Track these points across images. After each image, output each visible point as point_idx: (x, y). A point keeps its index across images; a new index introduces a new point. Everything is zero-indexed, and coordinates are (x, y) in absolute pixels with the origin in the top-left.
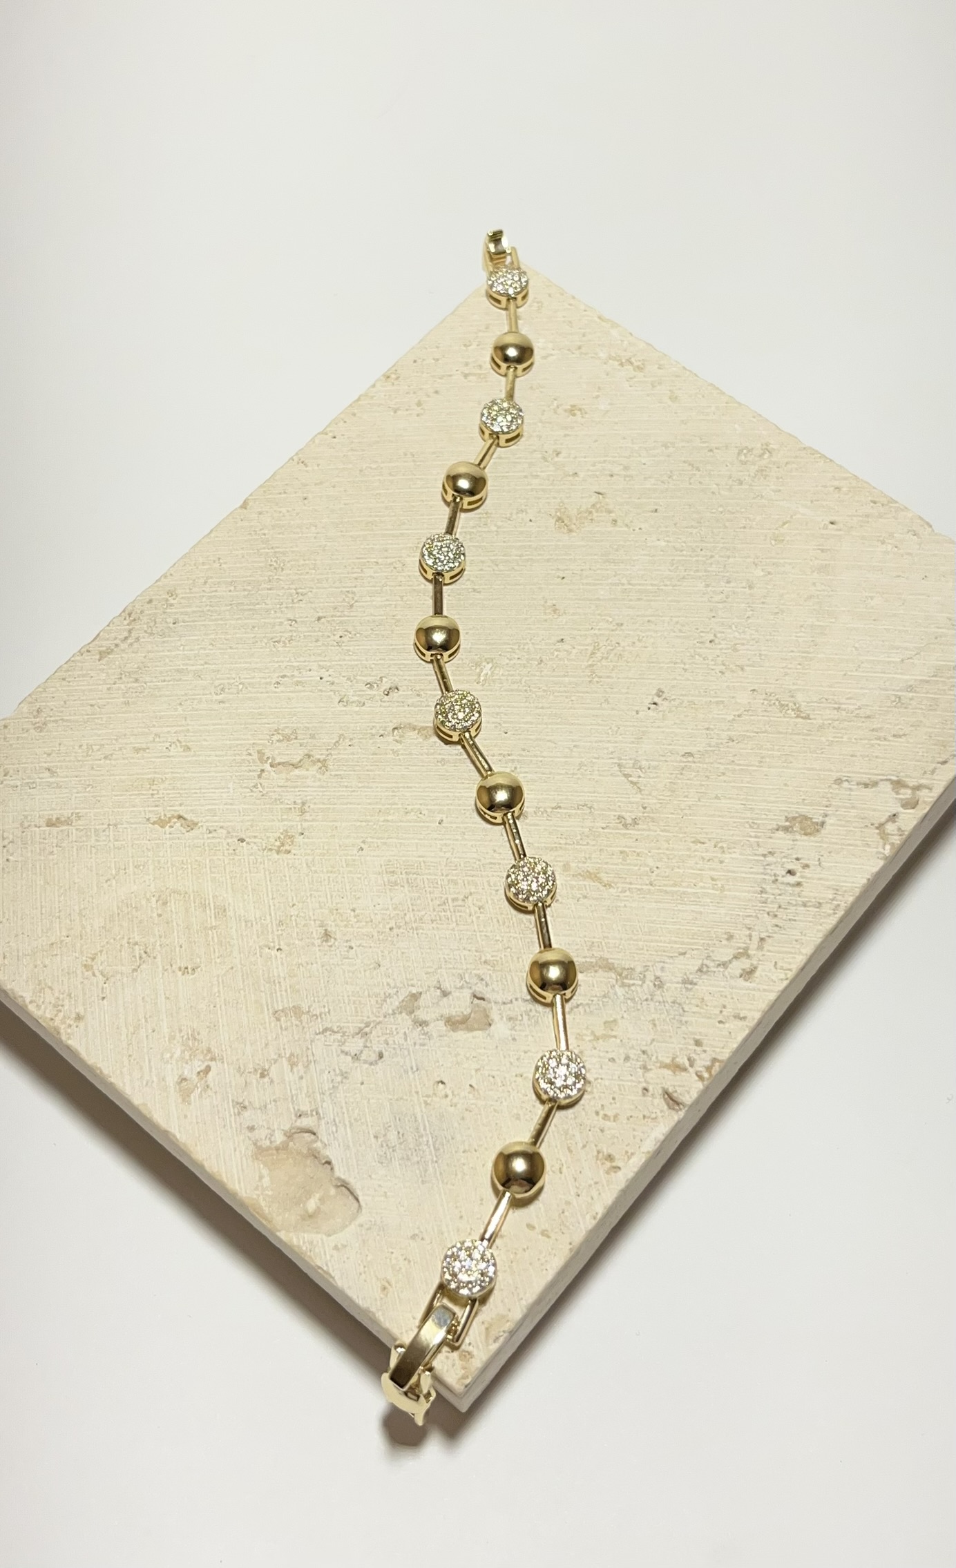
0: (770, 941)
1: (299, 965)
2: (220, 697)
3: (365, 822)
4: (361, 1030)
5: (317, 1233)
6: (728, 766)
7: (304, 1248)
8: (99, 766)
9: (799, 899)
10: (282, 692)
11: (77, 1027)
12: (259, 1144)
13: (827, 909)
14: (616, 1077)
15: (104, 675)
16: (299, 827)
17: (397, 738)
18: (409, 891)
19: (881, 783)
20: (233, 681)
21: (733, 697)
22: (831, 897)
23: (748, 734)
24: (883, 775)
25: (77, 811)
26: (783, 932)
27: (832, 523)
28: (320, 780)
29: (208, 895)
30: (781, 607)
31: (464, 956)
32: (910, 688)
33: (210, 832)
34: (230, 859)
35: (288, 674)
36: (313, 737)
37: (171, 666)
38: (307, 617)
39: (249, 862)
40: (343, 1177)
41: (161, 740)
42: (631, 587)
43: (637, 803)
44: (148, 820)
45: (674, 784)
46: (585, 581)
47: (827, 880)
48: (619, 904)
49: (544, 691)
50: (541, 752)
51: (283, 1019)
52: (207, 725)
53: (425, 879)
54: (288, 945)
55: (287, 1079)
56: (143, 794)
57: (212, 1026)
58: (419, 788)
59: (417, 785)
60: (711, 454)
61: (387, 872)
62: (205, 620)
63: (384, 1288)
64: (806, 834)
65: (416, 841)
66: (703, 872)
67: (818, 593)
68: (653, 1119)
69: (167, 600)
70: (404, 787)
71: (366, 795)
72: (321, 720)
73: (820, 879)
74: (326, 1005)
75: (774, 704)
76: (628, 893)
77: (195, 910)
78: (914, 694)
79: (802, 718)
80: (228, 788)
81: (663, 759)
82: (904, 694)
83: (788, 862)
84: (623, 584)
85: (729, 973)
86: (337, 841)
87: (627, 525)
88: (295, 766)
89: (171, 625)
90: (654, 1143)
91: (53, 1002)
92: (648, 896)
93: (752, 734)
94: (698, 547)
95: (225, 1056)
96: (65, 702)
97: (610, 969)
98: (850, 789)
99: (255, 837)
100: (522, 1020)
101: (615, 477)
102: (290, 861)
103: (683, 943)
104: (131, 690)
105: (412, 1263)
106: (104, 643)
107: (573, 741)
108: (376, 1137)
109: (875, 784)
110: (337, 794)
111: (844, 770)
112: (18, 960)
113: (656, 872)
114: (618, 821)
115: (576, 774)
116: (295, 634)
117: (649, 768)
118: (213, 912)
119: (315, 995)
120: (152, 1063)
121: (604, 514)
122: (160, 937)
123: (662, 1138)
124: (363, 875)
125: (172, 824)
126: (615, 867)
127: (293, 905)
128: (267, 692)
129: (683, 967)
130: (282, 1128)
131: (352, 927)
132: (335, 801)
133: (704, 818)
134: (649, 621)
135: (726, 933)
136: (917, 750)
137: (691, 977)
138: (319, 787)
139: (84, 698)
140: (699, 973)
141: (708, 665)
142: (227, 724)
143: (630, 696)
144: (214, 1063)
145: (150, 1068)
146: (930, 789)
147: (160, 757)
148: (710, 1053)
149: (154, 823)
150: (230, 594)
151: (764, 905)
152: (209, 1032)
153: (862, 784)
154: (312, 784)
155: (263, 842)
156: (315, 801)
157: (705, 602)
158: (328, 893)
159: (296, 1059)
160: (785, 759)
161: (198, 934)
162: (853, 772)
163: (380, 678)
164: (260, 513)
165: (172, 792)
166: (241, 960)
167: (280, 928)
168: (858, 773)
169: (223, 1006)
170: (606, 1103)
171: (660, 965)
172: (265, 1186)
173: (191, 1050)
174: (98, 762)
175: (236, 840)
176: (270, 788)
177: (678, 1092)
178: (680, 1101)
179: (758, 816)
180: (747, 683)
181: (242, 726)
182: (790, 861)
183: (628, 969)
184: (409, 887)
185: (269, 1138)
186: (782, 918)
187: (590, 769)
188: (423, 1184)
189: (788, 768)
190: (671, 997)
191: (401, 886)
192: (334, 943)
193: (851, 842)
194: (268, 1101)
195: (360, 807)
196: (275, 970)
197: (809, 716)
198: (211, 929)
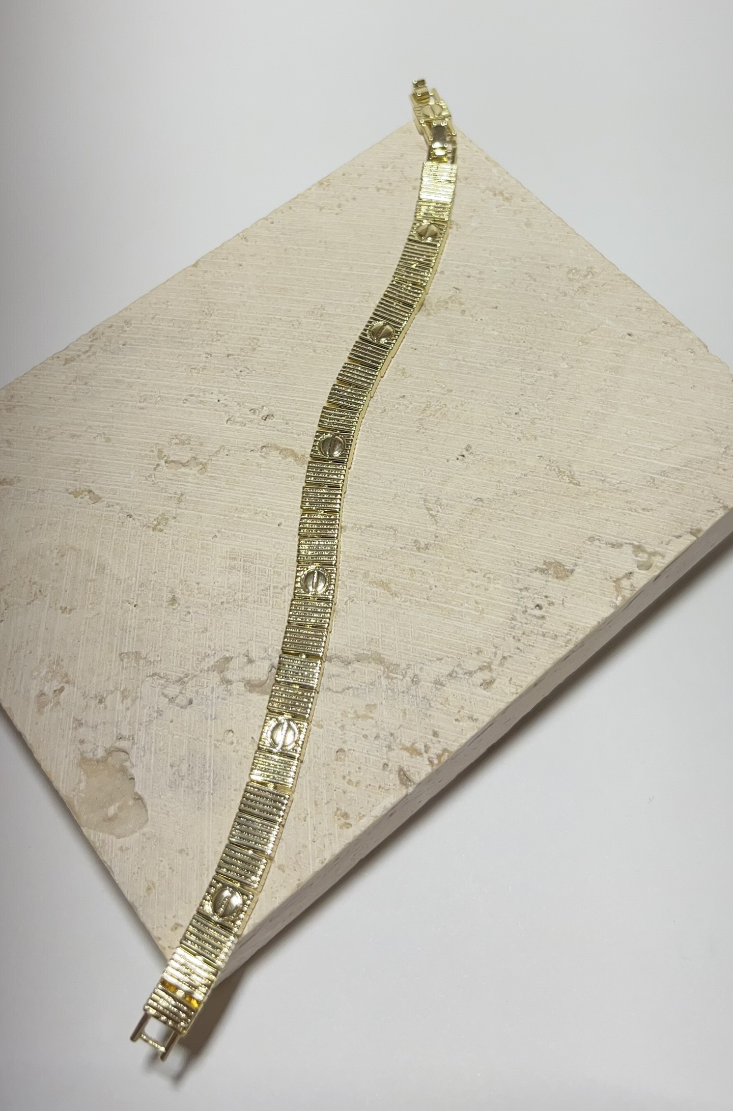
0: (510, 660)
1: (148, 620)
2: (142, 405)
3: (224, 515)
4: (181, 679)
5: (111, 833)
6: (509, 514)
7: (98, 845)
8: (43, 444)
9: (541, 629)
10: (188, 407)
12: (84, 755)
13: (561, 641)
14: (366, 751)
15: (64, 377)
16: (174, 512)
17: (263, 454)
18: (243, 575)
19: (625, 545)
20: (154, 394)
21: (523, 460)
22: (566, 632)
23: (529, 490)
24: (628, 539)
25: (20, 476)
26: (523, 655)
27: (629, 335)
28: (198, 478)
29: (96, 553)
30: (576, 394)
31: (272, 633)
32: (663, 473)
33: (109, 507)
34: (118, 529)
35: (196, 394)
36: (201, 445)
37: (113, 376)
38: (220, 353)
39: (131, 534)
40: (140, 793)
41: (92, 431)
42: (464, 363)
43: (432, 532)
44: (67, 490)
45: (464, 521)
46: (431, 354)
47: (566, 618)
48: (399, 611)
49: (381, 434)
50: (368, 481)
51: (126, 660)
52: (127, 425)
53: (257, 568)
54: (143, 603)
55: (117, 708)
56: (68, 470)
57: (73, 656)
58: (270, 495)
59: (269, 493)
60: (547, 270)
61: (230, 558)
62: (146, 346)
63: (149, 889)
64: (557, 578)
65: (258, 537)
66: (470, 596)
67: (607, 387)
68: (387, 790)
69: (123, 327)
70: (259, 493)
71: (230, 495)
72: (210, 432)
73: (561, 616)
74: (160, 655)
75: (554, 469)
76: (408, 603)
77: (83, 564)
78: (666, 479)
79: (574, 484)
80: (131, 475)
81: (460, 500)
82: (658, 477)
83: (538, 598)
84: (459, 360)
85: (473, 681)
86: (199, 527)
87: (472, 316)
88: (184, 465)
89: (121, 346)
90: (383, 810)
92: (423, 608)
93: (532, 491)
94: (522, 339)
95: (76, 681)
96: (32, 393)
97: (381, 662)
98: (600, 547)
99: (140, 515)
101: (471, 278)
102: (160, 538)
103: (441, 650)
104: (80, 390)
105: (175, 872)
106: (70, 353)
107: (394, 476)
108: (172, 766)
109: (620, 545)
110: (208, 491)
111: (599, 531)
113: (434, 589)
114: (414, 544)
115: (391, 502)
116: (208, 365)
117: (447, 506)
118: (95, 568)
119: (154, 645)
120: (25, 676)
121: (457, 305)
122: (53, 581)
123: (389, 806)
124: (212, 557)
125: (83, 496)
126: (402, 580)
127: (155, 572)
128: (177, 406)
129: (437, 670)
130: (104, 745)
131: (194, 597)
132: (206, 496)
133: (481, 552)
134: (473, 391)
135: (478, 648)
136: (659, 523)
137: (442, 679)
138: (196, 484)
139: (46, 392)
140: (449, 677)
141: (509, 431)
142: (141, 426)
143: (444, 447)
144: (67, 685)
145: (21, 680)
146: (663, 556)
147: (88, 444)
148: (443, 744)
149: (70, 494)
150: (169, 328)
151: (512, 630)
152: (70, 660)
153: (610, 544)
154: (192, 481)
155: (145, 520)
156: (190, 494)
157: (518, 382)
158: (183, 567)
159: (127, 693)
160: (554, 515)
161: (80, 583)
162: (605, 533)
163: (263, 406)
164: (206, 272)
165: (90, 471)
166: (106, 609)
167: (140, 589)
168: (608, 535)
169: (85, 642)
170: (353, 771)
171: (420, 666)
172: (81, 789)
173: (54, 672)
174: (44, 441)
175: (126, 515)
176: (160, 479)
177: (411, 771)
178: (410, 779)
179: (522, 557)
180: (537, 450)
181: (153, 429)
182: (540, 597)
183: (395, 665)
184: (243, 572)
185: (93, 753)
186: (524, 643)
187: (402, 500)
188: (198, 810)
189: (553, 522)
190: (423, 693)
191: (238, 571)
192: (177, 607)
193: (591, 590)
194: (100, 723)
195: (223, 503)
196: (129, 621)
197: (580, 483)
198: (91, 581)
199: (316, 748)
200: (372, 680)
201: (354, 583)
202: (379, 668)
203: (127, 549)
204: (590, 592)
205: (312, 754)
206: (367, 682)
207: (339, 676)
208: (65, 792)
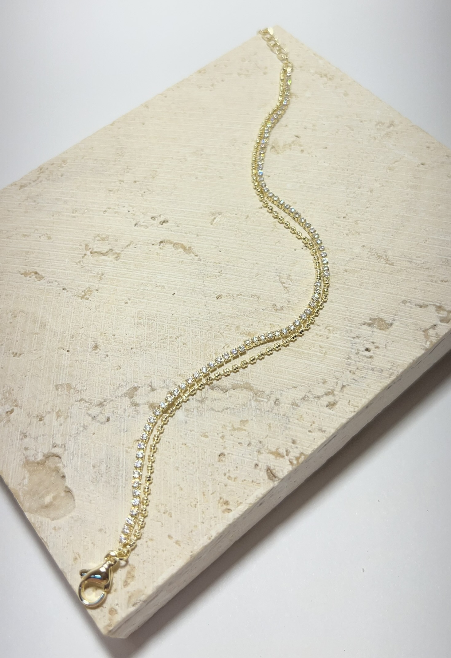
0: (348, 387)
1: (77, 361)
2: (74, 215)
3: (133, 288)
4: (101, 403)
5: (48, 517)
9: (370, 366)
10: (107, 216)
12: (28, 459)
13: (386, 374)
14: (240, 455)
15: (19, 197)
16: (97, 286)
17: (161, 247)
18: (147, 329)
19: (430, 306)
20: (83, 207)
21: (351, 248)
22: (389, 367)
23: (356, 269)
24: (431, 302)
26: (358, 384)
27: (423, 164)
28: (114, 263)
29: (39, 316)
30: (387, 204)
31: (169, 370)
33: (49, 283)
34: (56, 299)
35: (112, 208)
36: (116, 241)
37: (54, 196)
38: (129, 181)
39: (65, 301)
40: (69, 486)
41: (38, 232)
42: (305, 185)
43: (285, 298)
44: (19, 272)
45: (309, 291)
47: (389, 357)
49: (246, 232)
50: (237, 264)
51: (60, 390)
52: (63, 228)
53: (157, 324)
54: (74, 349)
55: (53, 424)
56: (21, 259)
57: (21, 387)
58: (167, 274)
59: (165, 273)
60: (361, 123)
61: (138, 317)
62: (77, 176)
63: (76, 559)
64: (380, 329)
65: (158, 302)
66: (316, 342)
67: (409, 199)
68: (257, 484)
69: (61, 164)
70: (158, 273)
71: (137, 275)
72: (122, 232)
73: (385, 356)
74: (85, 386)
75: (374, 255)
77: (30, 323)
79: (391, 264)
80: (65, 261)
81: (305, 276)
84: (300, 183)
85: (320, 403)
86: (115, 296)
87: (309, 154)
88: (103, 254)
89: (60, 177)
90: (255, 499)
93: (358, 270)
94: (345, 168)
95: (23, 405)
97: (251, 390)
98: (411, 307)
99: (72, 289)
100: (193, 412)
101: (307, 129)
102: (87, 304)
103: (296, 381)
104: (30, 206)
105: (96, 546)
106: (24, 181)
107: (256, 260)
108: (93, 466)
109: (426, 306)
110: (121, 272)
111: (409, 296)
114: (272, 307)
115: (254, 278)
116: (121, 188)
117: (296, 280)
118: (39, 325)
119: (81, 379)
121: (299, 148)
122: (8, 334)
123: (260, 496)
124: (125, 316)
125: (31, 276)
127: (82, 328)
128: (99, 215)
129: (293, 395)
130: (43, 452)
131: (111, 344)
132: (119, 275)
137: (297, 402)
138: (113, 267)
139: (7, 207)
140: (302, 400)
141: (340, 229)
142: (73, 229)
143: (292, 241)
144: (16, 408)
147: (35, 241)
148: (300, 449)
149: (22, 274)
150: (94, 165)
151: (348, 366)
152: (19, 390)
153: (418, 305)
154: (109, 265)
155: (75, 292)
156: (109, 274)
157: (344, 197)
158: (103, 324)
159: (61, 414)
160: (376, 286)
161: (28, 336)
162: (414, 298)
163: (160, 215)
164: (119, 128)
165: (36, 259)
166: (46, 354)
167: (72, 339)
168: (417, 299)
169: (30, 377)
170: (232, 469)
171: (279, 392)
172: (25, 484)
173: (6, 398)
174: (4, 240)
175: (62, 289)
176: (87, 264)
177: (276, 469)
178: (276, 475)
179: (353, 315)
180: (360, 242)
181: (82, 231)
182: (368, 343)
183: (261, 391)
184: (148, 327)
185: (35, 456)
186: (358, 376)
187: (263, 277)
188: (114, 499)
189: (376, 290)
190: (283, 412)
191: (144, 326)
192: (99, 352)
193: (406, 337)
194: (40, 435)
195: (132, 280)
196: (63, 362)
197: (393, 263)
198: (35, 334)
199: (203, 454)
200: (245, 402)
201: (229, 334)
202: (249, 394)
205: (200, 457)
206: (241, 404)
207: (219, 399)
208: (13, 485)
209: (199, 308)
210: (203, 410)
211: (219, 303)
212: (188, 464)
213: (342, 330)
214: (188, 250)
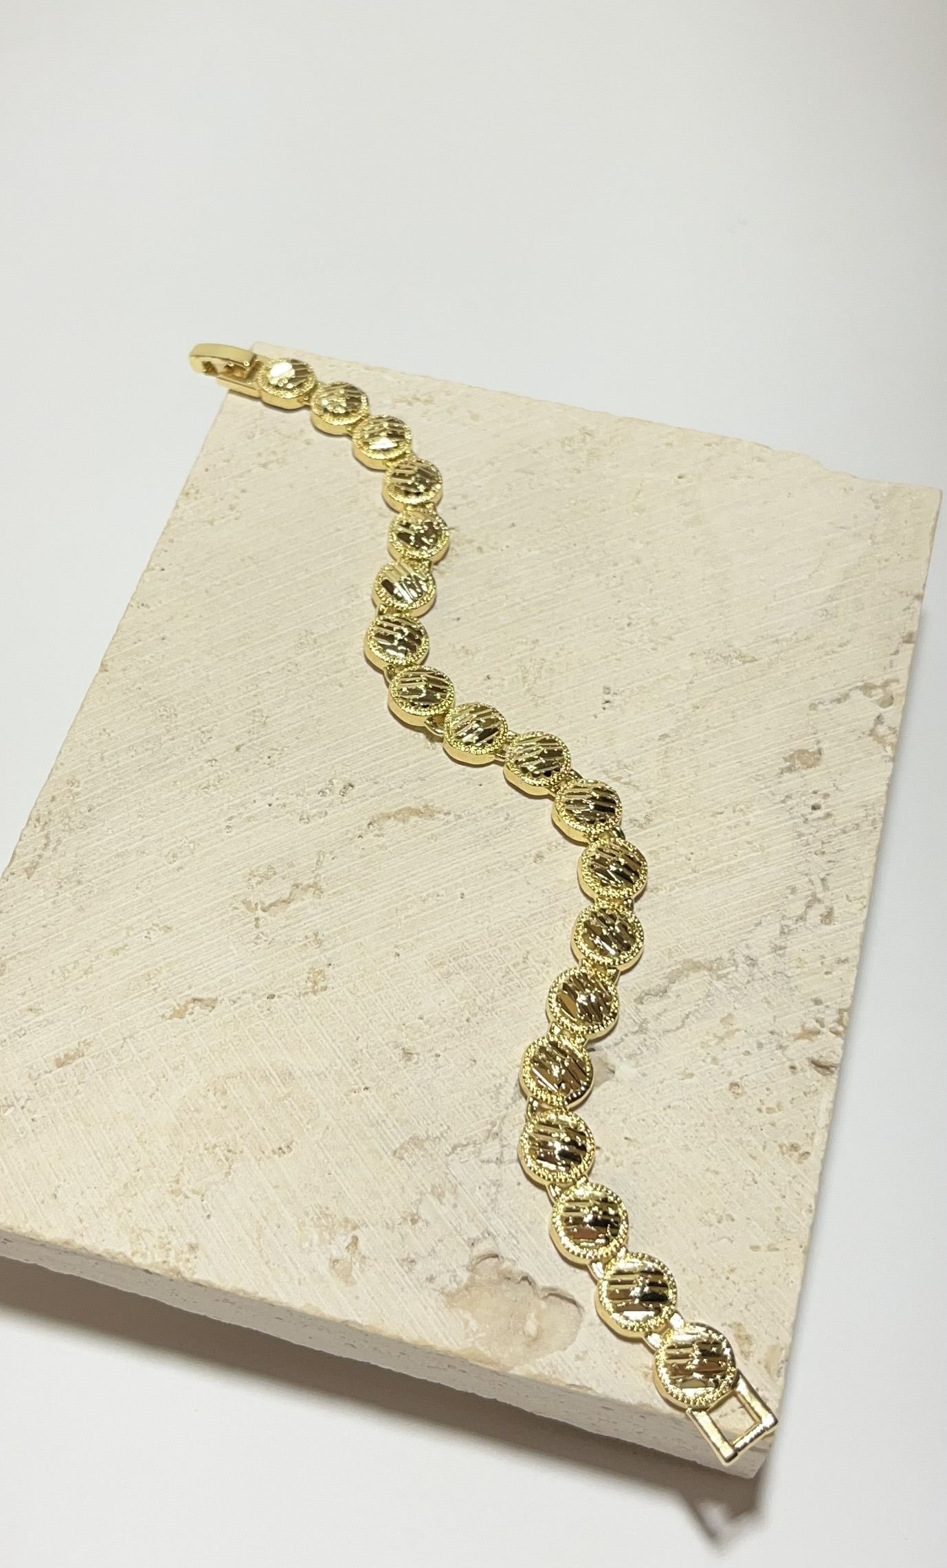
0: (830, 878)
1: (394, 1095)
2: (176, 864)
3: (388, 926)
4: (489, 1131)
5: (552, 1353)
6: (706, 733)
7: (547, 1374)
8: (82, 984)
9: (836, 828)
10: (238, 834)
11: (196, 1258)
12: (446, 1291)
13: (866, 827)
14: (759, 1068)
15: (42, 891)
16: (323, 958)
17: (377, 832)
18: (467, 976)
19: (851, 693)
20: (181, 843)
21: (677, 668)
22: (863, 814)
23: (708, 696)
24: (849, 685)
25: (82, 1039)
26: (840, 864)
27: (681, 477)
28: (320, 905)
29: (266, 1066)
30: (675, 569)
32: (831, 598)
33: (234, 1002)
34: (269, 1020)
35: (235, 814)
36: (291, 865)
37: (108, 854)
38: (225, 751)
39: (291, 1017)
40: (548, 1285)
41: (136, 931)
42: (527, 603)
43: (641, 801)
44: (163, 1016)
46: (481, 614)
47: (851, 801)
51: (406, 1156)
52: (177, 897)
53: (476, 958)
54: (374, 1080)
55: (441, 1213)
56: (145, 994)
57: (337, 1194)
58: (424, 872)
59: (420, 870)
60: (537, 455)
61: (434, 966)
62: (120, 796)
63: (646, 1376)
64: (810, 767)
65: (449, 924)
66: (736, 840)
67: (702, 544)
68: (813, 1092)
69: (70, 791)
70: (408, 877)
71: (375, 900)
72: (290, 846)
74: (442, 1122)
75: (717, 659)
76: (677, 889)
77: (260, 1086)
78: (837, 602)
79: (752, 661)
80: (231, 951)
81: (643, 749)
82: (827, 605)
83: (808, 799)
84: (519, 604)
85: (810, 924)
86: (368, 956)
87: (493, 548)
88: (287, 902)
89: (87, 813)
90: (827, 1114)
91: (157, 1244)
92: (697, 884)
93: (712, 695)
94: (570, 544)
95: (366, 1219)
96: (14, 935)
97: (699, 968)
98: (827, 709)
99: (284, 988)
100: (642, 1052)
101: (459, 508)
102: (331, 997)
103: (754, 914)
104: (78, 894)
106: (25, 859)
109: (846, 696)
110: (344, 911)
111: (812, 694)
112: (97, 1216)
113: (693, 857)
114: (632, 825)
116: (221, 773)
117: (634, 764)
118: (279, 1080)
119: (426, 1117)
120: (294, 1259)
121: (466, 545)
122: (237, 1129)
123: (831, 1106)
124: (412, 978)
125: (190, 1010)
127: (357, 1039)
128: (222, 840)
129: (765, 937)
130: (461, 1264)
131: (428, 1034)
132: (347, 918)
133: (710, 790)
134: (561, 628)
135: (788, 888)
136: (866, 651)
137: (777, 942)
138: (323, 912)
140: (783, 936)
141: (637, 647)
142: (196, 889)
143: (578, 705)
144: (358, 1230)
145: (294, 1264)
146: (897, 681)
147: (143, 949)
148: (834, 1006)
149: (171, 1018)
150: (134, 759)
151: (808, 847)
152: (337, 1202)
153: (834, 701)
154: (314, 912)
155: (294, 989)
156: (326, 927)
157: (603, 591)
158: (387, 1011)
159: (440, 1190)
160: (755, 706)
161: (274, 1109)
162: (820, 694)
163: (330, 781)
164: (124, 669)
165: (173, 978)
166: (333, 1116)
167: (356, 1067)
168: (826, 692)
169: (338, 1169)
170: (763, 1097)
171: (742, 945)
173: (327, 1228)
174: (80, 980)
175: (266, 999)
176: (274, 933)
177: (824, 1055)
178: (829, 1063)
179: (758, 768)
180: (682, 649)
181: (214, 884)
182: (808, 797)
183: (716, 960)
184: (464, 971)
185: (455, 1281)
186: (831, 853)
189: (760, 713)
190: (769, 969)
191: (456, 974)
192: (419, 1059)
193: (854, 757)
194: (434, 1244)
195: (374, 914)
196: (372, 1110)
197: (754, 658)
198: (285, 1098)
199: (706, 1102)
200: (705, 991)
202: (701, 974)
203: (300, 1034)
204: (854, 760)
205: (706, 1110)
206: (701, 997)
207: (665, 1010)
208: (458, 1345)
209: (521, 893)
210: (654, 1041)
211: (546, 866)
212: (697, 1131)
213: (759, 801)
214: (427, 812)
